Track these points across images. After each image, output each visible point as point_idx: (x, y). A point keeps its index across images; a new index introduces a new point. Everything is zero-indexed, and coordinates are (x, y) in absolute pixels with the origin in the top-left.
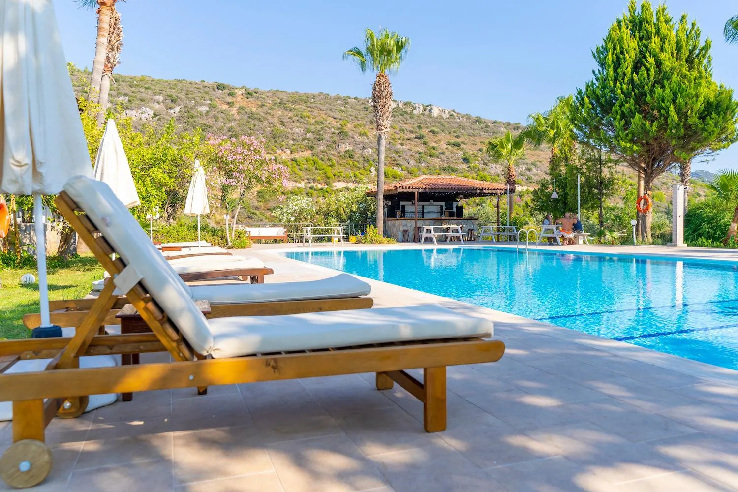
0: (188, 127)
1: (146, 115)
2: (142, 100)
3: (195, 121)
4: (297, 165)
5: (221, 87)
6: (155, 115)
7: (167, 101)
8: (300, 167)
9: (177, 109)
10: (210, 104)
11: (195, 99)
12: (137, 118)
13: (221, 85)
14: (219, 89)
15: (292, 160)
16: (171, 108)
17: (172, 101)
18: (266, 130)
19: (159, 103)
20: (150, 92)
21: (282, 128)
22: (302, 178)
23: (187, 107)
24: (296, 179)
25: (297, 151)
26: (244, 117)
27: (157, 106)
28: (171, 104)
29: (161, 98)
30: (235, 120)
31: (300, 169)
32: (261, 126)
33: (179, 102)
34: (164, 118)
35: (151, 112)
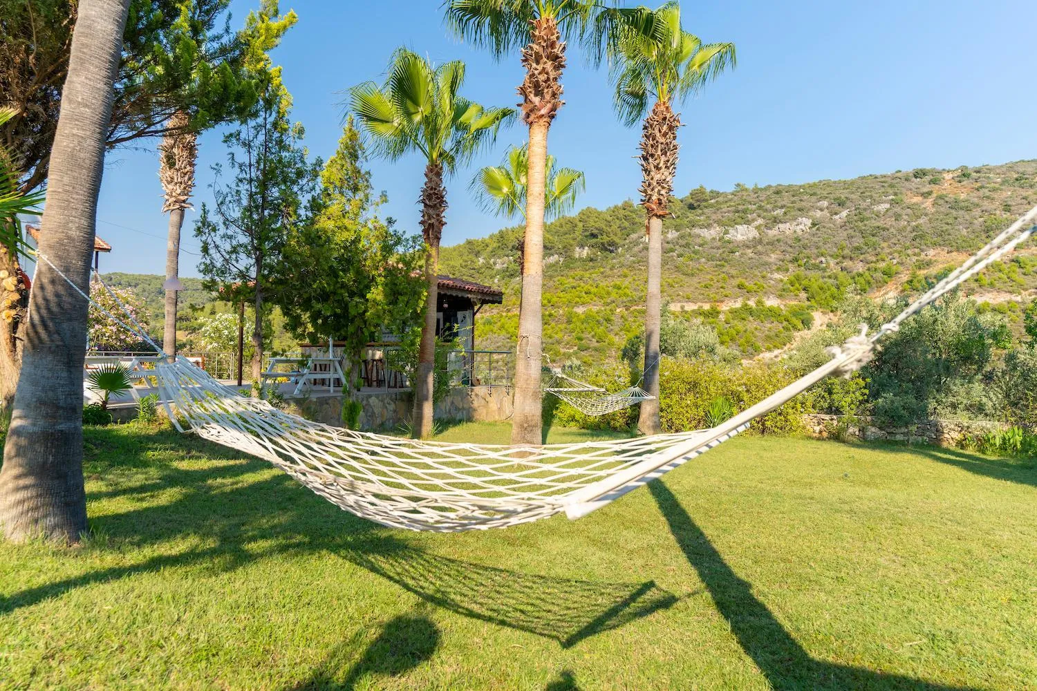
0: (853, 233)
1: (802, 227)
2: (800, 210)
3: (865, 225)
4: (1020, 267)
5: (919, 174)
6: (814, 225)
7: (833, 206)
8: (1024, 271)
9: (844, 213)
10: (892, 200)
11: (871, 197)
12: (792, 231)
13: (920, 172)
14: (916, 177)
15: (1013, 261)
16: (836, 214)
17: (839, 205)
18: (975, 221)
19: (822, 210)
20: (814, 199)
21: (1004, 216)
22: (1026, 287)
23: (859, 208)
24: (1010, 289)
25: (1028, 245)
26: (942, 209)
27: (819, 214)
28: (837, 208)
29: (825, 203)
30: (926, 215)
31: (1025, 274)
32: (967, 217)
33: (848, 204)
34: (824, 227)
35: (809, 222)
